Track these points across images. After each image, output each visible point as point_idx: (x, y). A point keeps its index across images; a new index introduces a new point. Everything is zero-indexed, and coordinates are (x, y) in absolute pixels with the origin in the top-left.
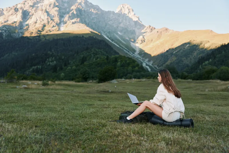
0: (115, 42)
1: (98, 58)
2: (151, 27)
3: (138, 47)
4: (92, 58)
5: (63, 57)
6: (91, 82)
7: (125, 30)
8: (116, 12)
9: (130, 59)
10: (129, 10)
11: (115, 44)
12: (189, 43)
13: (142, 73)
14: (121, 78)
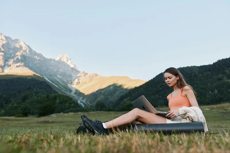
0: (55, 84)
1: (39, 96)
2: (85, 73)
3: (75, 88)
4: (33, 97)
5: (5, 96)
6: (31, 117)
7: (64, 74)
8: (56, 60)
9: (67, 97)
10: (67, 58)
11: (55, 85)
12: (113, 85)
13: (78, 108)
14: (60, 112)
